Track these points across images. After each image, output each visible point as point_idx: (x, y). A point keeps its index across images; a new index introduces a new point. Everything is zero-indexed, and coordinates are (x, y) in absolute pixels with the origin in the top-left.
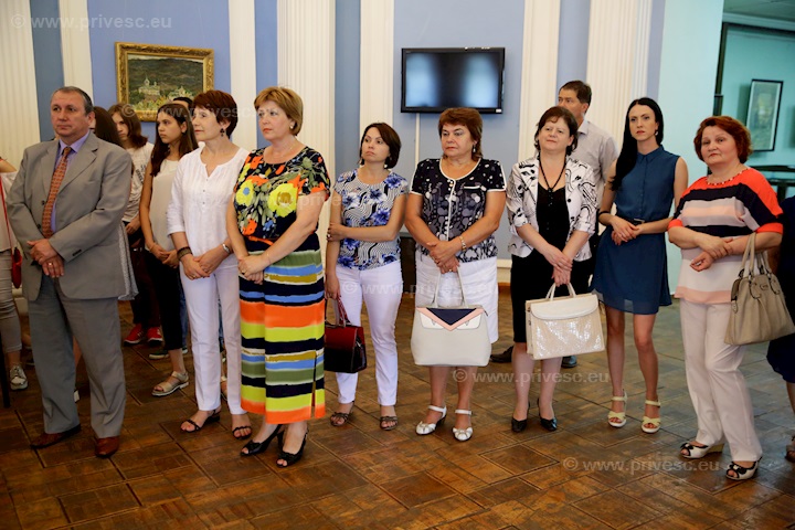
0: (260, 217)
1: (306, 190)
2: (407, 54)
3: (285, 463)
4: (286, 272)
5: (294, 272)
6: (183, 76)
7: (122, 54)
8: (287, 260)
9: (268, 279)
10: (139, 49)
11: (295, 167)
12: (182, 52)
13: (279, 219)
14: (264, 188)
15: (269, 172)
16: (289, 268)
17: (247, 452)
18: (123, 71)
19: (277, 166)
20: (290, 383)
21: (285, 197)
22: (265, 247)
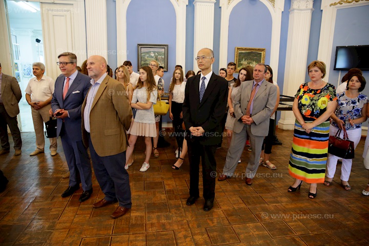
0: (313, 109)
1: (331, 99)
2: (338, 48)
3: (313, 197)
4: (321, 129)
5: (324, 129)
6: (255, 58)
7: (237, 51)
8: (322, 125)
9: (313, 131)
10: (242, 49)
11: (325, 91)
12: (255, 50)
13: (321, 110)
14: (314, 99)
15: (313, 92)
16: (322, 127)
17: (291, 191)
18: (237, 56)
19: (317, 90)
20: (317, 169)
21: (324, 102)
22: (314, 120)
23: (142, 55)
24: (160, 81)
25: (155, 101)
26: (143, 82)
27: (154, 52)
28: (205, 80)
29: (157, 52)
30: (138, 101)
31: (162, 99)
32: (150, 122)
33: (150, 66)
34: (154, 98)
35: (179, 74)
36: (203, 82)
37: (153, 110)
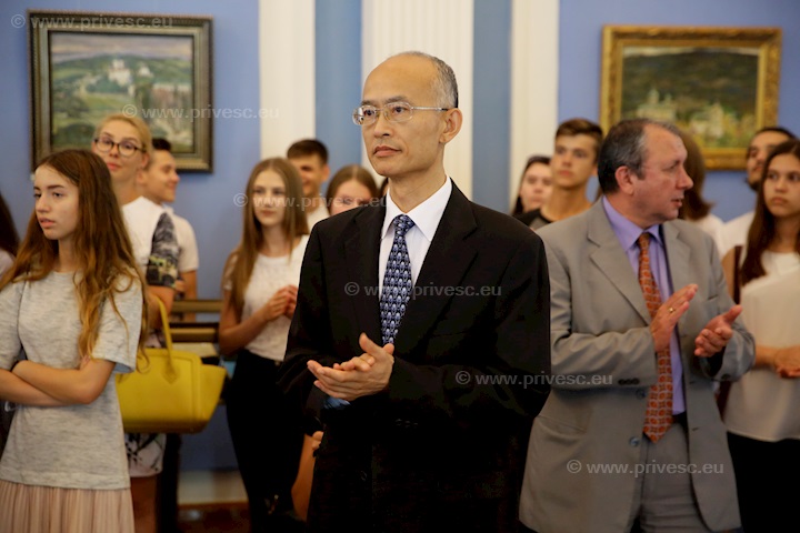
6: (721, 82)
7: (614, 47)
10: (642, 37)
12: (721, 36)
18: (613, 79)
23: (59, 75)
24: (163, 232)
25: (126, 355)
26: (54, 244)
27: (132, 62)
28: (410, 238)
29: (151, 62)
30: (22, 355)
31: (177, 339)
32: (95, 480)
33: (101, 150)
34: (119, 337)
35: (276, 192)
36: (400, 248)
37: (115, 407)
